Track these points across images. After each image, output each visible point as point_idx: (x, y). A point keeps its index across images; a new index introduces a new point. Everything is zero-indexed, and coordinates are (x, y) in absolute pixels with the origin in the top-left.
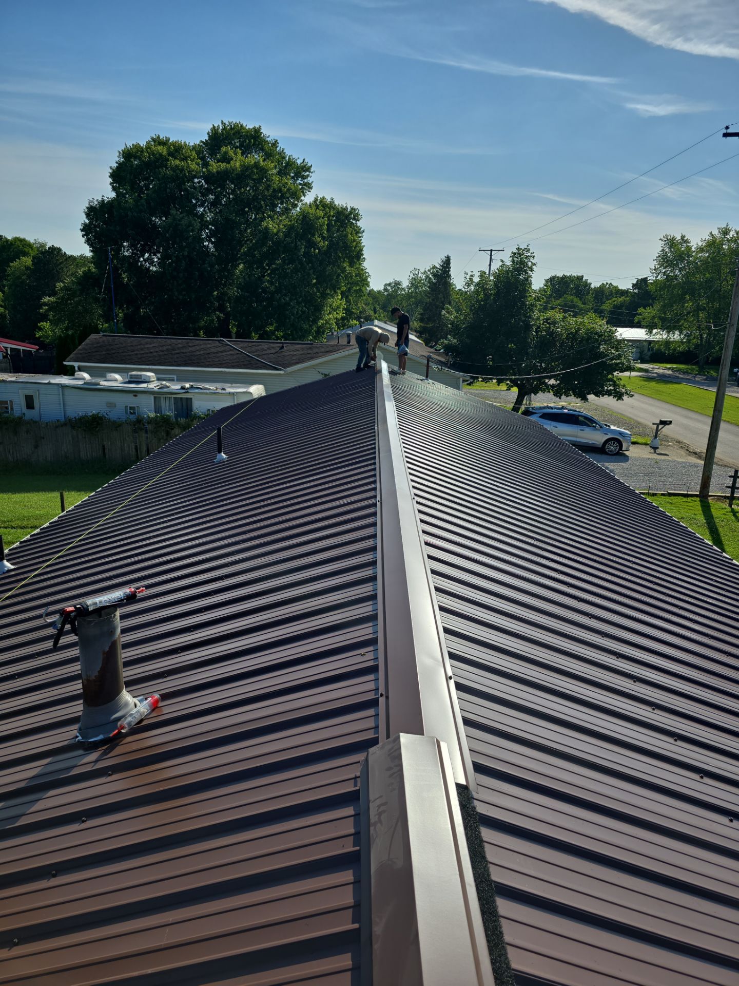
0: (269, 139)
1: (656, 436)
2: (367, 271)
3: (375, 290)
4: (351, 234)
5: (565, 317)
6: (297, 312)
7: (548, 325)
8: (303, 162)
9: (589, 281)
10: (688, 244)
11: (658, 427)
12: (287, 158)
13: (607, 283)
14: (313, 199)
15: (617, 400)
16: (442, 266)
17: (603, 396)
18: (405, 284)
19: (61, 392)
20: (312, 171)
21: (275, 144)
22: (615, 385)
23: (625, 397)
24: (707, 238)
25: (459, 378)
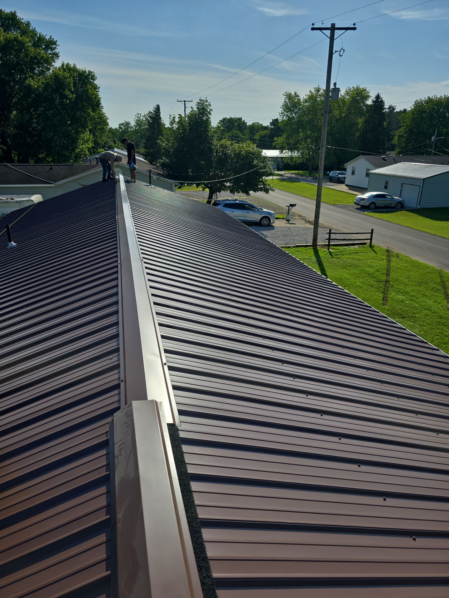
0: (23, 21)
1: (288, 214)
2: (105, 115)
3: (113, 128)
4: (91, 90)
5: (232, 144)
6: (60, 144)
7: (222, 149)
8: (50, 38)
9: (245, 121)
10: (298, 98)
11: (289, 208)
12: (38, 35)
13: (256, 122)
14: (61, 65)
15: (266, 193)
16: (155, 111)
17: (258, 191)
18: (133, 124)
20: (57, 44)
21: (28, 24)
22: (264, 184)
23: (270, 192)
24: (309, 94)
25: (172, 184)
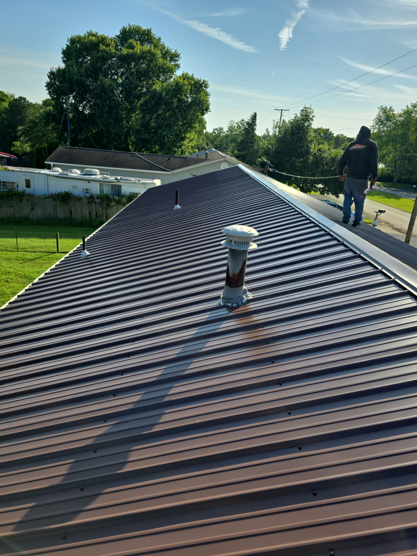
0: (155, 37)
3: (209, 132)
4: (203, 96)
6: (171, 141)
8: (176, 51)
9: (332, 132)
10: (393, 112)
12: (166, 49)
14: (181, 74)
16: (252, 118)
18: (226, 129)
19: (46, 177)
20: (180, 57)
21: (159, 39)
24: (405, 109)
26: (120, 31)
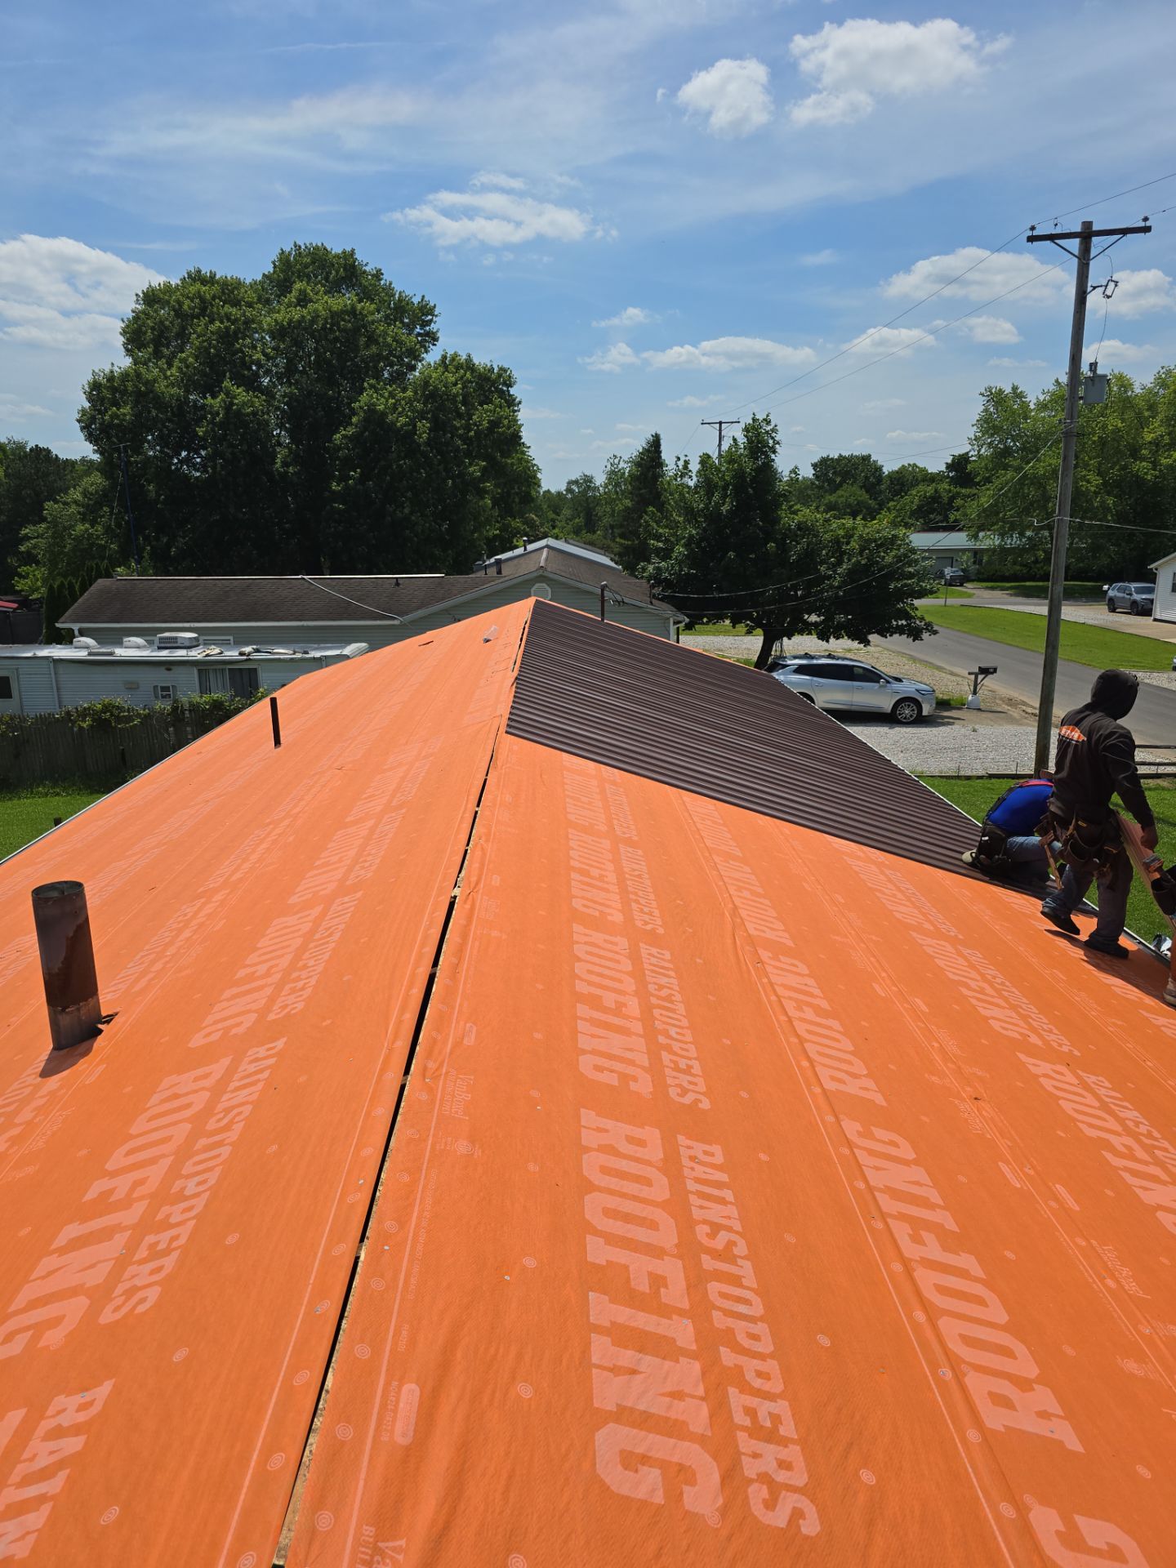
1: (975, 692)
3: (552, 491)
4: (501, 407)
9: (879, 463)
10: (1023, 399)
11: (976, 678)
13: (909, 464)
14: (440, 357)
15: (914, 641)
16: (650, 448)
17: (891, 635)
18: (600, 479)
19: (52, 669)
22: (909, 618)
26: (274, 263)
